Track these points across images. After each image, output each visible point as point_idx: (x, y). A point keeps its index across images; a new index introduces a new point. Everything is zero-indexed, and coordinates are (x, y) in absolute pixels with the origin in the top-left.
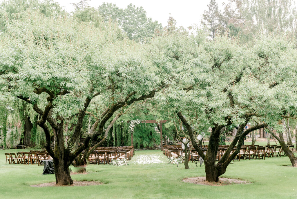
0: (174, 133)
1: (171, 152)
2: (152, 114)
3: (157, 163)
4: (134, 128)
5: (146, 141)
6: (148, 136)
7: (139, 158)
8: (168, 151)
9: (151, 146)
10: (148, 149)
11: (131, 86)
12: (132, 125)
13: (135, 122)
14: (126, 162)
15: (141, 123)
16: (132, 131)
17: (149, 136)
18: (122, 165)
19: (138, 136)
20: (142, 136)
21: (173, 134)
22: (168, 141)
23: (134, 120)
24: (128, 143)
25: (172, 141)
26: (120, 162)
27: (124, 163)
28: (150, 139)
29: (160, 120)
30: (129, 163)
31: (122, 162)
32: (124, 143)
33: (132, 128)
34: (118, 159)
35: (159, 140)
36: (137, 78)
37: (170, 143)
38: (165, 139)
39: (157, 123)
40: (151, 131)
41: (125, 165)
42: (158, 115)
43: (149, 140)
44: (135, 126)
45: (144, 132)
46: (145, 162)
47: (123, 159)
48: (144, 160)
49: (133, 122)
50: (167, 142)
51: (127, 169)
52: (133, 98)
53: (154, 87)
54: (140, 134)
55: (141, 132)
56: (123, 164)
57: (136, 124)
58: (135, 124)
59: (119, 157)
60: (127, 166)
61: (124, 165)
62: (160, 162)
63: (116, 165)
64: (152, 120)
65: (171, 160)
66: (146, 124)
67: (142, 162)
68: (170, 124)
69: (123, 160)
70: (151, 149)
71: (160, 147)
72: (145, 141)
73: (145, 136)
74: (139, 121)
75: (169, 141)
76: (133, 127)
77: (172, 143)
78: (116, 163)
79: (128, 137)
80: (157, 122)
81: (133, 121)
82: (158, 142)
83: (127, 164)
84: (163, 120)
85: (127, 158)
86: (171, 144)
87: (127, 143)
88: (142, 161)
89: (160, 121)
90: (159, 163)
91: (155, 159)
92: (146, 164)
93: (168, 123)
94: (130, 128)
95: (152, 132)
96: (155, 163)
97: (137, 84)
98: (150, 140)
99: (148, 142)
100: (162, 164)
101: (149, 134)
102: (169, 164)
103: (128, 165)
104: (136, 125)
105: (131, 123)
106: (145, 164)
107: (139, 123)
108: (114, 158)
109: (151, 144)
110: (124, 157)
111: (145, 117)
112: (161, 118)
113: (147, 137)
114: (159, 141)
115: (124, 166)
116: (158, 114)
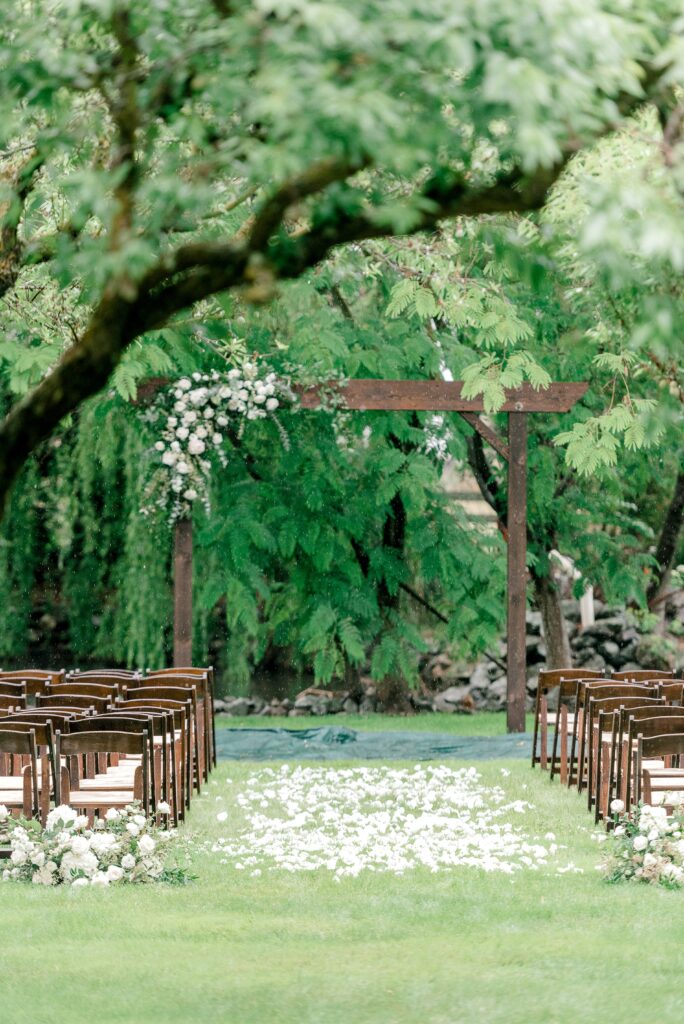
0: (640, 524)
1: (649, 750)
2: (425, 308)
3: (489, 864)
4: (206, 465)
5: (342, 609)
6: (363, 561)
7: (276, 810)
8: (607, 737)
9: (395, 665)
10: (357, 698)
11: (336, 102)
12: (183, 433)
13: (225, 392)
14: (147, 843)
15: (285, 404)
16: (191, 494)
17: (377, 557)
18: (102, 878)
19: (256, 552)
20: (299, 554)
21: (633, 532)
22: (576, 618)
23: (206, 369)
24: (110, 625)
25: (625, 618)
26: (79, 843)
27: (128, 860)
28: (382, 588)
29: (511, 379)
30: (186, 864)
31: (106, 842)
32: (63, 625)
33: (184, 467)
34: (60, 813)
35: (480, 601)
36: (403, 33)
37: (599, 638)
38: (543, 587)
39: (465, 414)
40: (397, 504)
41: (141, 879)
42: (490, 330)
43: (368, 606)
44: (218, 438)
45: (313, 515)
46: (349, 854)
47: (111, 814)
48: (332, 831)
49: (198, 395)
50: (567, 627)
51: (172, 920)
52: (326, 211)
53: (564, 121)
54: (275, 529)
55: (281, 510)
56: (115, 872)
57: (234, 414)
58: (223, 421)
59: (75, 797)
60: (165, 890)
61: (125, 881)
62: (514, 858)
63: (45, 876)
64: (420, 373)
65: (639, 842)
66: (343, 418)
67: (319, 853)
68: (621, 436)
69: (119, 828)
70: (393, 700)
71: (479, 679)
72: (332, 617)
73: (325, 561)
74: (265, 388)
75: (588, 621)
76: (196, 446)
77: (623, 644)
78: (38, 858)
79: (116, 554)
80: (480, 397)
81: (196, 385)
82: (471, 625)
83: (155, 866)
84: (541, 378)
85: (164, 807)
86: (611, 648)
87: (98, 621)
88: (318, 840)
89: (511, 394)
90: (506, 867)
91: (453, 823)
92: (365, 872)
93: (605, 421)
94: (168, 459)
95: (409, 515)
96: (466, 871)
97: (399, 89)
98: (386, 600)
99: (360, 623)
100: (538, 876)
101: (369, 526)
102: (617, 877)
103: (175, 877)
104: (230, 433)
105: (180, 407)
106: (355, 871)
107: (273, 404)
108: (18, 797)
109: (388, 642)
110: (129, 796)
111: (336, 343)
112: (515, 360)
113: (355, 572)
114: (484, 616)
115: (133, 893)
116: (492, 319)
